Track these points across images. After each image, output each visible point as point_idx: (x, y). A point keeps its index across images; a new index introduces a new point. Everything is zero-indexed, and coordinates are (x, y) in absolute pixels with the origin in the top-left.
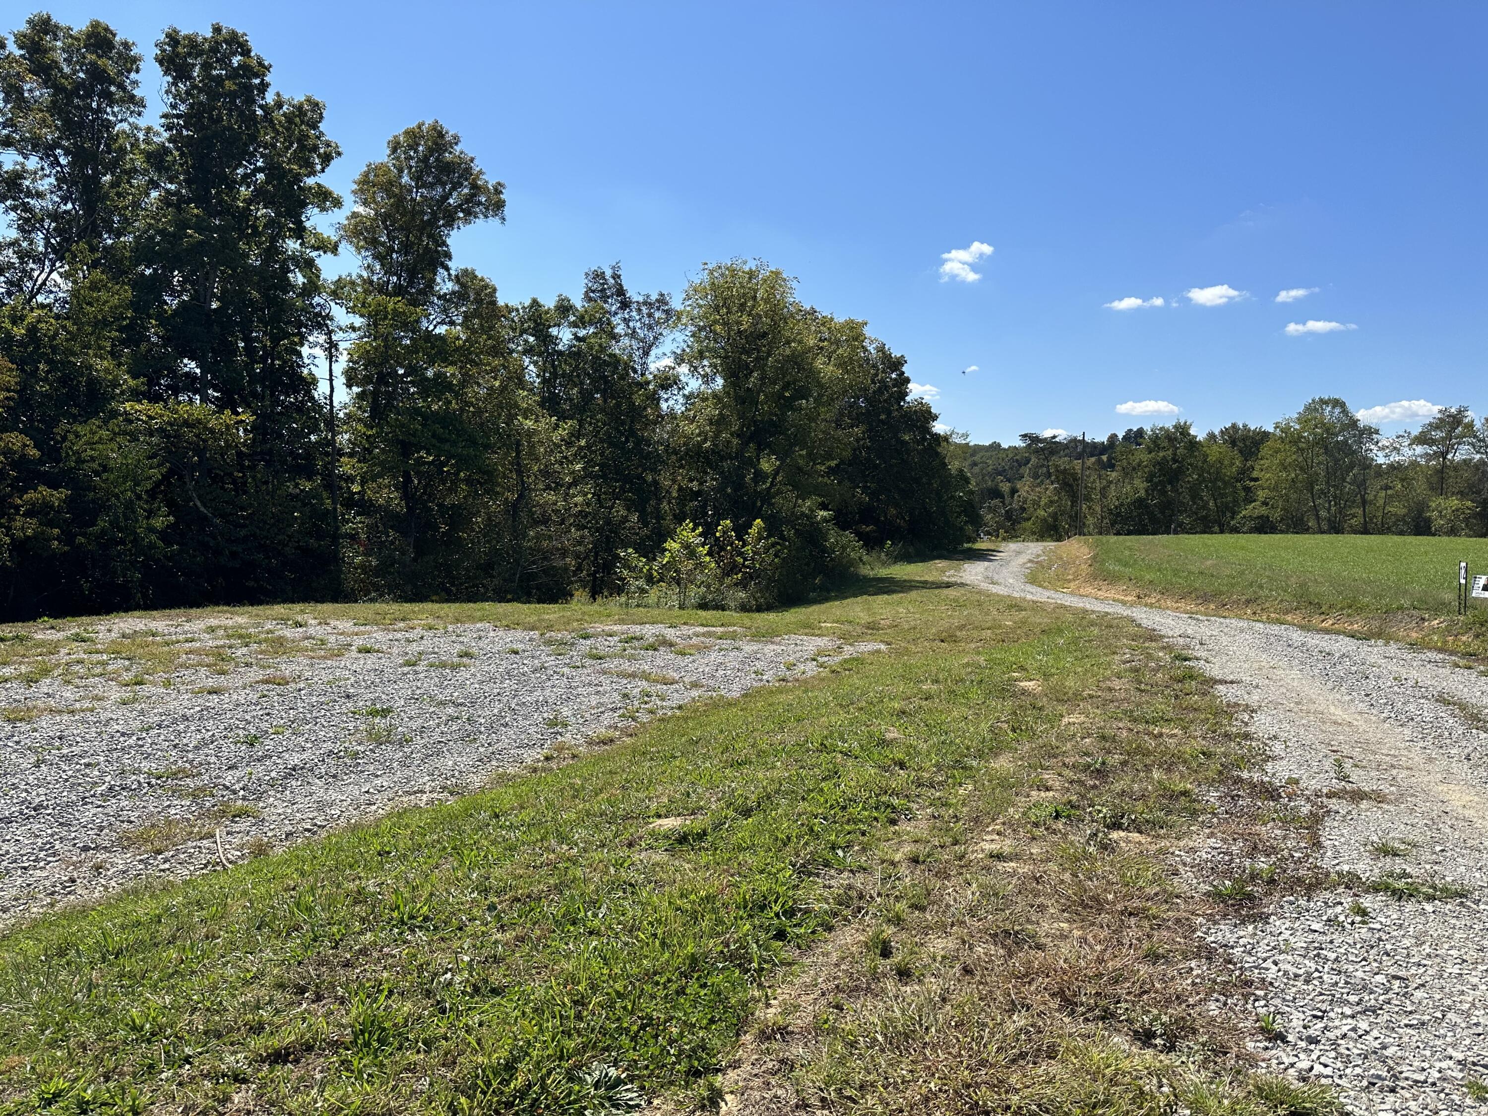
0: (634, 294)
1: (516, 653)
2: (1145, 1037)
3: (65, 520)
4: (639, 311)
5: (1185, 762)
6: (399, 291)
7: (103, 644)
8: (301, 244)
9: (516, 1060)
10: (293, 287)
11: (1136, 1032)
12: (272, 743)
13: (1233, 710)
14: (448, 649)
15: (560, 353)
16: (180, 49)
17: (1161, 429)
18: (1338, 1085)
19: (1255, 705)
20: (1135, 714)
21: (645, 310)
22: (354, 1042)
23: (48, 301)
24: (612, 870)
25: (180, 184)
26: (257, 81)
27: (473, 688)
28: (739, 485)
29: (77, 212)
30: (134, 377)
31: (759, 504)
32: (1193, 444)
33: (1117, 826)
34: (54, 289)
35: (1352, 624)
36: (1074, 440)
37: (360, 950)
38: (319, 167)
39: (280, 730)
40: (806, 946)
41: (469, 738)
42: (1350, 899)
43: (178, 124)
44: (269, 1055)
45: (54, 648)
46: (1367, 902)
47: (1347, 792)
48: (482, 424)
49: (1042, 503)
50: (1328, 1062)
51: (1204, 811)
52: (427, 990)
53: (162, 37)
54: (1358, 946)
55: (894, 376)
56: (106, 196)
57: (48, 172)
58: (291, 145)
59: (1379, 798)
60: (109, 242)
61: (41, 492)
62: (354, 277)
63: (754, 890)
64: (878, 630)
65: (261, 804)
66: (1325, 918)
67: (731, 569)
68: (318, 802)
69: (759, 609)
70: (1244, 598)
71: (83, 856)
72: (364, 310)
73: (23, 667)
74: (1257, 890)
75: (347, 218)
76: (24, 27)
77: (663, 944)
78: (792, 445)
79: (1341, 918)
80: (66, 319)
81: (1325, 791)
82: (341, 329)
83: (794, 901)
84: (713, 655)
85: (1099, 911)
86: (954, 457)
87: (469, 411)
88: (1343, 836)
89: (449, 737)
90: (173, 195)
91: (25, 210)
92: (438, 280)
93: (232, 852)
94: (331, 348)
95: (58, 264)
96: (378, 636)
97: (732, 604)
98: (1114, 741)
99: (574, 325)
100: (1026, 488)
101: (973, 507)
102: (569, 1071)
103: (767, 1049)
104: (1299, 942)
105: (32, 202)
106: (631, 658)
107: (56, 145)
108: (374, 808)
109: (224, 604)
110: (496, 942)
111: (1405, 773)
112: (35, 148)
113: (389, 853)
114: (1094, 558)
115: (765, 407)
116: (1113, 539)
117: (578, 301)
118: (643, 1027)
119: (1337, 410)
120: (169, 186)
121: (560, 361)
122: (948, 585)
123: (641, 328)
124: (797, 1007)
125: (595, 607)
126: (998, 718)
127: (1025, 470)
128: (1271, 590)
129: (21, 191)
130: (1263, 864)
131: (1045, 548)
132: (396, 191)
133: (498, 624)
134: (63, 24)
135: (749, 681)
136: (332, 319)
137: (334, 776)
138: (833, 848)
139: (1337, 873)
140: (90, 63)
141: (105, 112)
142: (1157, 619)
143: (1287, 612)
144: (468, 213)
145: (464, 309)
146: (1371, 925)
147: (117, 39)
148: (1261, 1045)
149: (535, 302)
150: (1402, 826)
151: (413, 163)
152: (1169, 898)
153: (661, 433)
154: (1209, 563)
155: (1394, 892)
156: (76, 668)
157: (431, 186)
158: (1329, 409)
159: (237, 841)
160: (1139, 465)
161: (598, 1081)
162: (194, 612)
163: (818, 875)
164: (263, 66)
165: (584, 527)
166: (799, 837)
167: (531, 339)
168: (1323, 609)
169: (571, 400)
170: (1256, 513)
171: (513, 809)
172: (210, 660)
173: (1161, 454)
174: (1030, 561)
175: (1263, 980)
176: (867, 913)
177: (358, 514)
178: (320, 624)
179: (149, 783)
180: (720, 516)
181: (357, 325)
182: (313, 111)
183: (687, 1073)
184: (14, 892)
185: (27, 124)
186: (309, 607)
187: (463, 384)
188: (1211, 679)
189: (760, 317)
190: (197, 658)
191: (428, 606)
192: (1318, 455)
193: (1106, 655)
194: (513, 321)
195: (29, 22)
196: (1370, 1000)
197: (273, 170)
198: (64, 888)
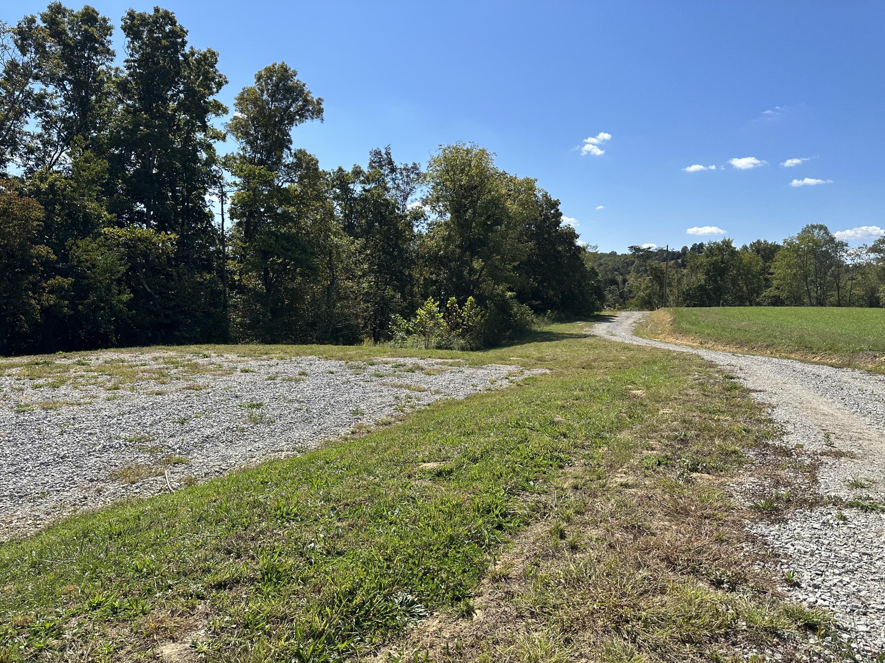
0: (398, 164)
1: (332, 373)
2: (718, 584)
3: (71, 296)
4: (401, 173)
5: (734, 435)
6: (261, 162)
7: (94, 367)
8: (205, 135)
9: (355, 589)
10: (200, 161)
11: (711, 581)
12: (194, 422)
13: (761, 406)
14: (293, 370)
15: (355, 199)
16: (135, 22)
17: (714, 243)
18: (832, 611)
19: (775, 404)
20: (703, 408)
21: (405, 173)
22: (263, 579)
23: (59, 169)
24: (400, 490)
25: (135, 101)
26: (180, 40)
27: (308, 393)
28: (460, 277)
29: (76, 117)
30: (110, 213)
31: (472, 288)
32: (733, 252)
33: (696, 470)
34: (63, 162)
35: (831, 359)
36: (662, 250)
37: (260, 532)
38: (215, 90)
39: (199, 415)
40: (515, 533)
41: (308, 421)
42: (836, 511)
43: (134, 66)
44: (215, 585)
45: (67, 369)
46: (846, 513)
47: (832, 452)
48: (309, 242)
49: (642, 288)
50: (827, 598)
51: (746, 462)
52: (301, 552)
53: (125, 15)
54: (842, 537)
55: (552, 212)
56: (93, 108)
57: (59, 94)
58: (199, 77)
59: (852, 456)
60: (95, 134)
61: (57, 280)
62: (235, 154)
63: (483, 502)
64: (544, 361)
65: (190, 457)
66: (821, 521)
67: (455, 326)
68: (222, 456)
69: (472, 350)
70: (765, 344)
71: (90, 485)
72: (242, 174)
73: (49, 379)
74: (781, 506)
75: (231, 120)
76: (46, 11)
77: (433, 529)
78: (492, 253)
79: (831, 522)
80: (71, 179)
81: (819, 451)
82: (228, 185)
83: (507, 509)
84: (447, 376)
85: (688, 515)
86: (589, 260)
87: (301, 233)
88: (830, 476)
89: (296, 420)
90: (131, 107)
91: (47, 117)
92: (284, 156)
93: (175, 483)
94: (222, 195)
95: (65, 148)
96: (253, 363)
97: (456, 346)
98: (691, 423)
99: (363, 182)
100: (632, 279)
101: (600, 290)
102: (385, 596)
103: (497, 586)
104: (806, 534)
105: (50, 112)
106: (399, 377)
107: (64, 78)
108: (254, 459)
109: (162, 345)
110: (337, 527)
111: (866, 443)
112: (52, 80)
113: (267, 482)
114: (674, 320)
115: (476, 230)
116: (685, 309)
117: (365, 168)
118: (425, 574)
119: (822, 232)
120: (129, 102)
121: (354, 204)
122: (585, 336)
123: (402, 184)
124: (512, 565)
125: (377, 347)
126: (621, 410)
127: (632, 268)
128: (782, 339)
129: (44, 105)
130: (783, 491)
131: (644, 314)
132: (260, 104)
133: (321, 356)
134: (68, 8)
135: (469, 390)
136: (222, 179)
137: (231, 442)
138: (528, 480)
139: (828, 497)
140: (84, 31)
141: (93, 59)
142: (713, 355)
143: (792, 353)
144: (302, 116)
145: (299, 173)
146: (849, 526)
147: (99, 16)
148: (786, 589)
149: (340, 169)
150: (866, 472)
151: (269, 87)
152: (729, 509)
153: (414, 246)
154: (743, 323)
155: (862, 508)
156: (81, 380)
157: (281, 100)
158: (817, 231)
159: (177, 477)
160: (701, 265)
161: (402, 602)
162: (145, 349)
163: (519, 495)
164: (184, 31)
165: (368, 301)
166: (507, 474)
167: (338, 191)
168: (814, 351)
169: (361, 227)
170: (772, 294)
171: (336, 459)
172: (156, 376)
173: (714, 258)
174: (635, 322)
175: (786, 554)
176: (549, 516)
177: (237, 293)
178: (218, 356)
179: (125, 445)
180: (448, 295)
181: (238, 182)
182: (212, 57)
183: (452, 599)
184: (53, 504)
185: (47, 66)
186: (211, 346)
187: (299, 217)
188: (748, 389)
189: (473, 177)
190: (148, 375)
191: (280, 346)
192: (810, 259)
193: (684, 376)
194: (328, 180)
195: (49, 7)
196: (850, 566)
197: (189, 91)
198: (81, 502)
